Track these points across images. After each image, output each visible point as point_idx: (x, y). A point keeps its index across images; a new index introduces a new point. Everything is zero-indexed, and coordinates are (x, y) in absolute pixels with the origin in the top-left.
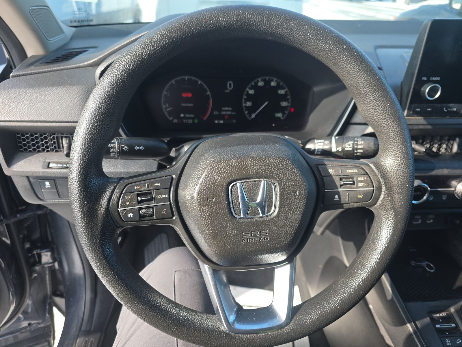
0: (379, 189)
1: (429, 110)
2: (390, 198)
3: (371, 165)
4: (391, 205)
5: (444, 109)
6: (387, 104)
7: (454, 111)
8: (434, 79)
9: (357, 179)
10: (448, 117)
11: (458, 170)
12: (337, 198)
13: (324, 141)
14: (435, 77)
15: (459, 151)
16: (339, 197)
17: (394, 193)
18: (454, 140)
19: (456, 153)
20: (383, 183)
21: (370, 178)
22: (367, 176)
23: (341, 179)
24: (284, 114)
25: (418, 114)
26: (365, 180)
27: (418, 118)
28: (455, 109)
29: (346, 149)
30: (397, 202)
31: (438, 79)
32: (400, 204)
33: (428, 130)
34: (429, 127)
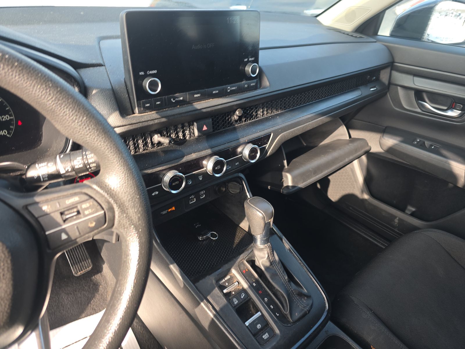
0: (111, 209)
1: (159, 103)
2: (125, 215)
3: (95, 187)
4: (129, 221)
5: (172, 99)
6: (83, 117)
7: (181, 100)
8: (151, 72)
9: (81, 207)
10: (178, 106)
11: (203, 151)
12: (64, 237)
13: (47, 164)
14: (152, 70)
15: (200, 134)
16: (67, 234)
17: (127, 209)
18: (193, 125)
19: (199, 136)
20: (112, 202)
21: (96, 201)
22: (92, 200)
23: (62, 214)
24: (9, 130)
25: (150, 109)
26: (90, 206)
27: (150, 113)
28: (181, 98)
29: (76, 167)
30: (134, 216)
31: (155, 72)
32: (137, 218)
33: (163, 122)
34: (164, 120)
